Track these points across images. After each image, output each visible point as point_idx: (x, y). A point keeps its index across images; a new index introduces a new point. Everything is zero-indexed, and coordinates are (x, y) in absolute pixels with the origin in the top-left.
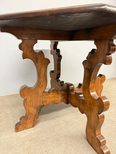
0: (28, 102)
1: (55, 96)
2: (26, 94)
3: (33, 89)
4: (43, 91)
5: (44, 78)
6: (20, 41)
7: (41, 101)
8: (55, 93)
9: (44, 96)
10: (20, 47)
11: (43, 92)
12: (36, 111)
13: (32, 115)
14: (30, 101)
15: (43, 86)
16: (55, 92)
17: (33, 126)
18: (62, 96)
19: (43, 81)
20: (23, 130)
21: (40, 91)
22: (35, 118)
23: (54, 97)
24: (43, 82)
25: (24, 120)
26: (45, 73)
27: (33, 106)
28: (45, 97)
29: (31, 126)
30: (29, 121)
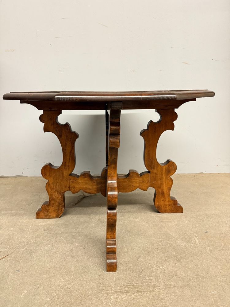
0: (50, 183)
1: (87, 182)
2: (48, 174)
3: (55, 170)
4: (69, 173)
5: (70, 157)
6: (41, 112)
7: (68, 185)
8: (86, 179)
10: (41, 119)
11: (70, 175)
12: (61, 197)
13: (56, 202)
14: (53, 184)
15: (69, 166)
16: (86, 177)
17: (57, 217)
18: (97, 184)
19: (69, 160)
20: (45, 218)
21: (66, 173)
22: (59, 206)
23: (86, 183)
24: (69, 162)
25: (45, 206)
26: (72, 151)
27: (57, 190)
28: (72, 182)
29: (54, 215)
30: (51, 209)
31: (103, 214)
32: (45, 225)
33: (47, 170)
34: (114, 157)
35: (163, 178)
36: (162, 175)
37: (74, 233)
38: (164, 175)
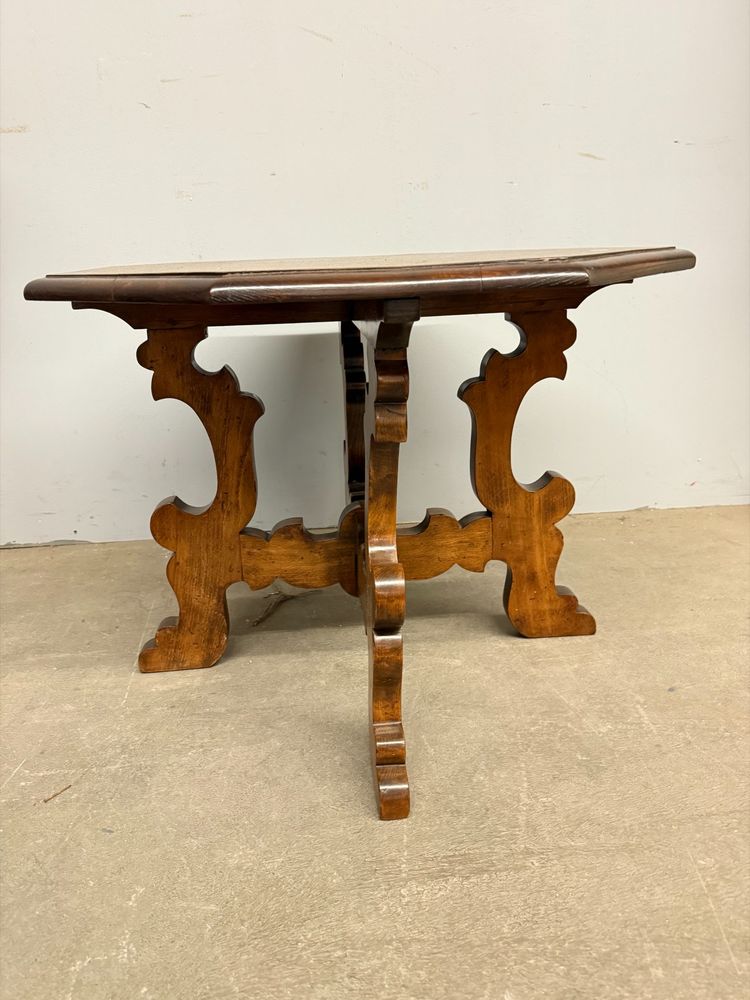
0: (181, 562)
1: (296, 552)
2: (173, 533)
3: (193, 517)
4: (240, 527)
5: (239, 476)
6: (142, 335)
7: (235, 566)
8: (293, 543)
9: (247, 550)
10: (144, 356)
11: (241, 532)
12: (215, 601)
13: (201, 617)
14: (190, 561)
15: (237, 505)
16: (291, 538)
17: (207, 664)
18: (329, 558)
19: (238, 486)
20: (168, 669)
21: (229, 528)
22: (211, 631)
23: (293, 557)
24: (237, 493)
25: (168, 632)
26: (245, 455)
27: (203, 579)
28: (249, 553)
29: (198, 659)
30: (187, 639)
31: (347, 649)
32: (172, 690)
33: (170, 518)
34: (385, 470)
35: (531, 530)
36: (529, 520)
37: (264, 709)
38: (535, 520)
